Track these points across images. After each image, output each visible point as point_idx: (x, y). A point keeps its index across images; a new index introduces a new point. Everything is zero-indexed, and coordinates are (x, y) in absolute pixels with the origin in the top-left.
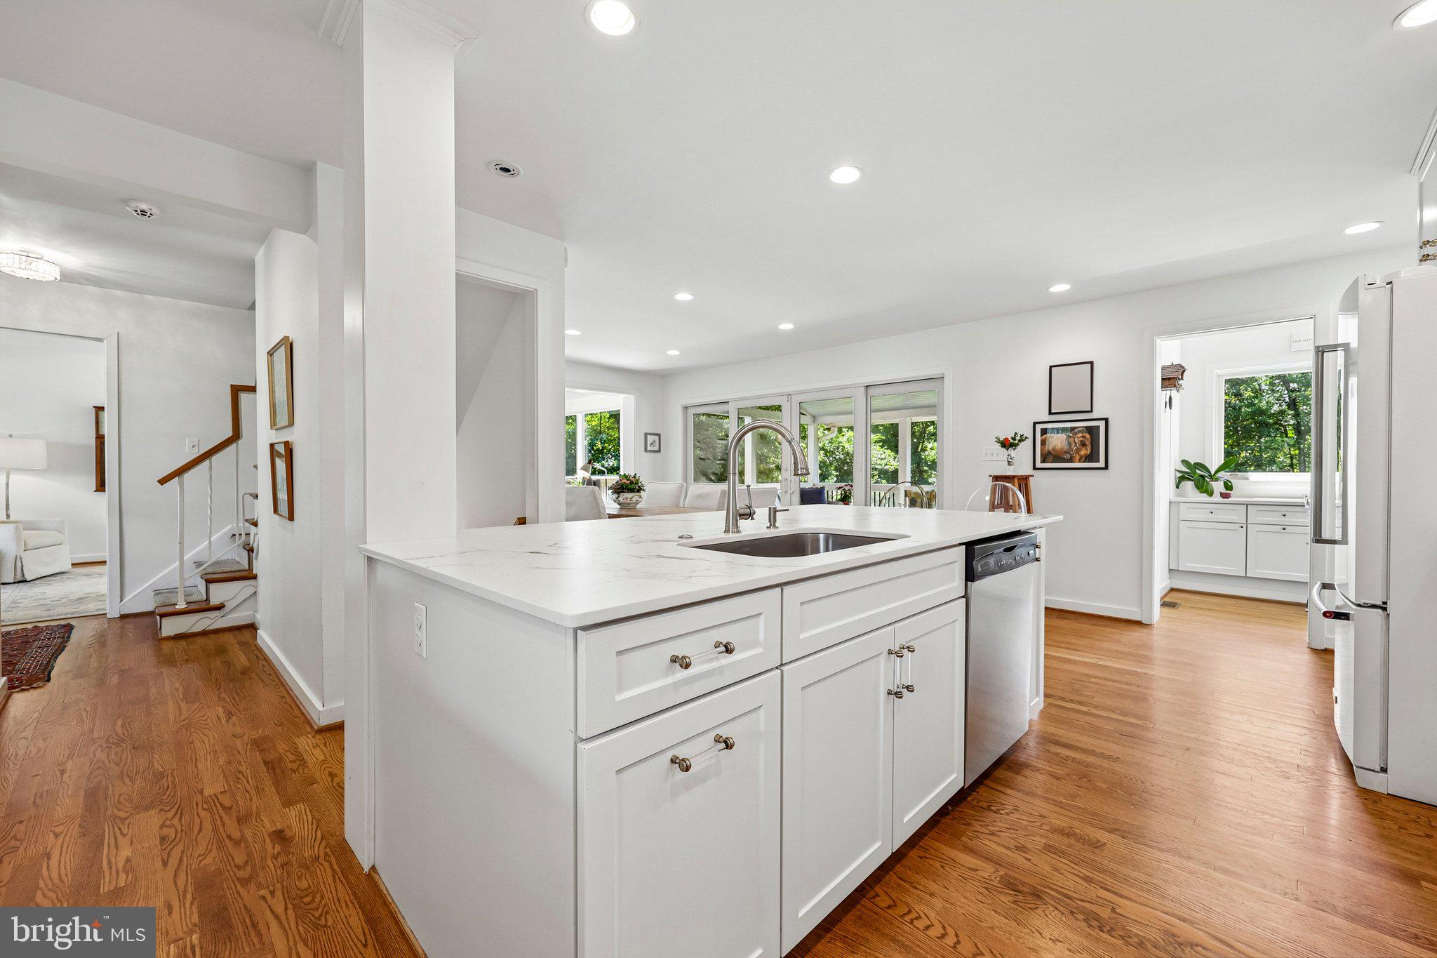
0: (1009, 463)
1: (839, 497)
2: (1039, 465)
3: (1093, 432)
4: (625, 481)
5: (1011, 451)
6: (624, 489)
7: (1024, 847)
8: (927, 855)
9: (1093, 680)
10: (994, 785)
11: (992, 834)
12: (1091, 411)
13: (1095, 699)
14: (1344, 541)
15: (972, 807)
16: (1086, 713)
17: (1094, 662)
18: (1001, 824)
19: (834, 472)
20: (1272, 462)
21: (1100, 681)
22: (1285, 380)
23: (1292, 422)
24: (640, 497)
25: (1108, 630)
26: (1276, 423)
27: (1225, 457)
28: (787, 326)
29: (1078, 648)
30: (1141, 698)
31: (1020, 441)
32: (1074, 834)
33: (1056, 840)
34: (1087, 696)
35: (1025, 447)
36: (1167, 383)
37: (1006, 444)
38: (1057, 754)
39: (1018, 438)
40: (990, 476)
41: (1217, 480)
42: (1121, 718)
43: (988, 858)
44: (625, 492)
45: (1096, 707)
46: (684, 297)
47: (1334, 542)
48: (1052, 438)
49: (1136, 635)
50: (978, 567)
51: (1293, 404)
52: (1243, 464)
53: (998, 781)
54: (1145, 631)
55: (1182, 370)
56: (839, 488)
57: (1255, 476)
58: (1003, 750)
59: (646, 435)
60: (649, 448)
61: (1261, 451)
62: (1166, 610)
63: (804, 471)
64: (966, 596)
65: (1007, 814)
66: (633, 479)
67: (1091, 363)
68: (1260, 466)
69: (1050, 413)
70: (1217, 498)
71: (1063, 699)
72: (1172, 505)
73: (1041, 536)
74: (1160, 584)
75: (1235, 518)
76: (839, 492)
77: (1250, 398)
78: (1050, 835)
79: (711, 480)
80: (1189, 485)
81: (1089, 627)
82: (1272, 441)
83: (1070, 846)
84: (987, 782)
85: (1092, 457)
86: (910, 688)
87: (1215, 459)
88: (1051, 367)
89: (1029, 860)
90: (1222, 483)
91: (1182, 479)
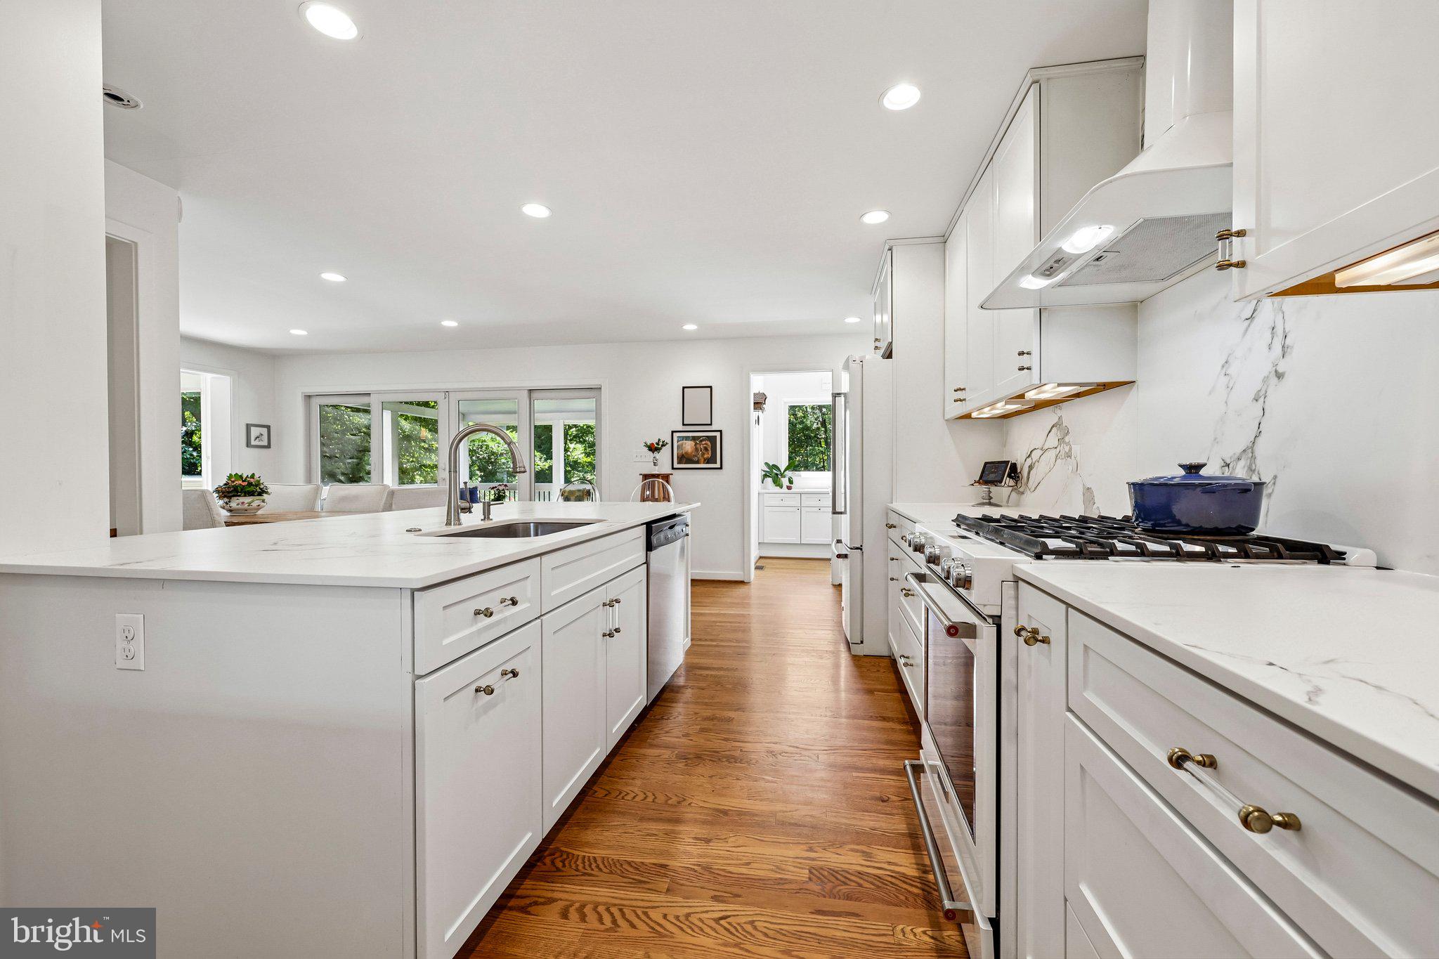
0: (655, 464)
1: (492, 497)
2: (676, 465)
3: (713, 439)
4: (240, 482)
5: (656, 454)
6: (238, 492)
7: (688, 734)
8: (626, 758)
9: (718, 624)
10: (662, 704)
11: (667, 732)
12: (711, 424)
13: (720, 636)
14: (844, 513)
15: (651, 721)
16: (716, 646)
17: (717, 612)
18: (671, 725)
19: (478, 472)
20: (814, 464)
21: (723, 624)
22: (820, 407)
23: (823, 436)
24: (263, 501)
25: (724, 590)
26: (815, 436)
27: (789, 461)
28: (450, 324)
29: (705, 605)
30: (746, 631)
31: (662, 446)
32: (716, 718)
33: (706, 724)
34: (714, 635)
35: (666, 451)
36: (756, 406)
37: (653, 448)
38: (701, 675)
39: (661, 443)
40: (641, 474)
41: (784, 477)
42: (737, 644)
43: (667, 747)
44: (239, 496)
45: (722, 641)
46: (333, 277)
47: (841, 513)
48: (685, 444)
49: (740, 590)
50: (654, 540)
51: (824, 423)
52: (798, 466)
53: (666, 700)
54: (746, 587)
55: (764, 397)
56: (493, 488)
57: (804, 474)
58: (666, 679)
59: (248, 427)
60: (253, 443)
61: (807, 457)
62: (759, 572)
63: (523, 470)
64: (647, 563)
65: (675, 718)
66: (252, 480)
67: (711, 387)
68: (807, 468)
69: (683, 425)
70: (785, 489)
71: (700, 640)
72: (761, 496)
73: (688, 517)
74: (754, 553)
75: (793, 503)
76: (492, 492)
77: (801, 417)
78: (702, 722)
79: (340, 481)
80: (769, 480)
81: (712, 589)
82: (813, 450)
83: (714, 725)
84: (659, 703)
85: (712, 460)
86: (617, 630)
87: (783, 463)
88: (684, 388)
89: (691, 740)
90: (787, 479)
91: (765, 476)
